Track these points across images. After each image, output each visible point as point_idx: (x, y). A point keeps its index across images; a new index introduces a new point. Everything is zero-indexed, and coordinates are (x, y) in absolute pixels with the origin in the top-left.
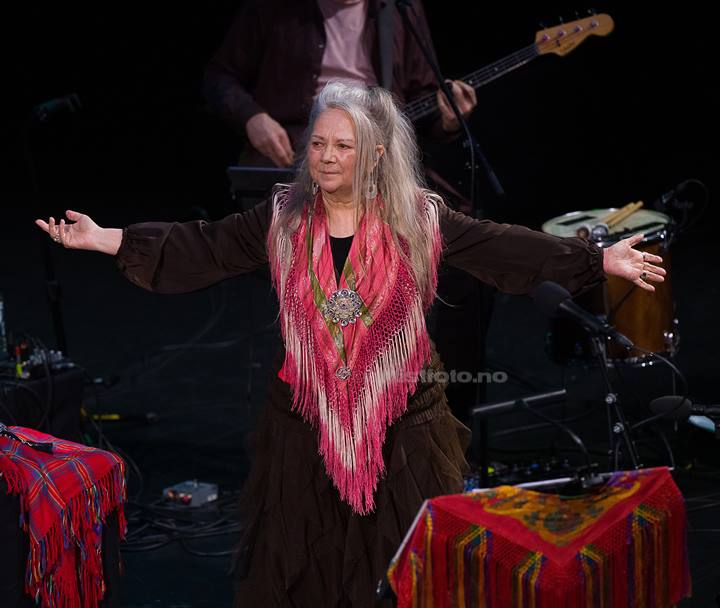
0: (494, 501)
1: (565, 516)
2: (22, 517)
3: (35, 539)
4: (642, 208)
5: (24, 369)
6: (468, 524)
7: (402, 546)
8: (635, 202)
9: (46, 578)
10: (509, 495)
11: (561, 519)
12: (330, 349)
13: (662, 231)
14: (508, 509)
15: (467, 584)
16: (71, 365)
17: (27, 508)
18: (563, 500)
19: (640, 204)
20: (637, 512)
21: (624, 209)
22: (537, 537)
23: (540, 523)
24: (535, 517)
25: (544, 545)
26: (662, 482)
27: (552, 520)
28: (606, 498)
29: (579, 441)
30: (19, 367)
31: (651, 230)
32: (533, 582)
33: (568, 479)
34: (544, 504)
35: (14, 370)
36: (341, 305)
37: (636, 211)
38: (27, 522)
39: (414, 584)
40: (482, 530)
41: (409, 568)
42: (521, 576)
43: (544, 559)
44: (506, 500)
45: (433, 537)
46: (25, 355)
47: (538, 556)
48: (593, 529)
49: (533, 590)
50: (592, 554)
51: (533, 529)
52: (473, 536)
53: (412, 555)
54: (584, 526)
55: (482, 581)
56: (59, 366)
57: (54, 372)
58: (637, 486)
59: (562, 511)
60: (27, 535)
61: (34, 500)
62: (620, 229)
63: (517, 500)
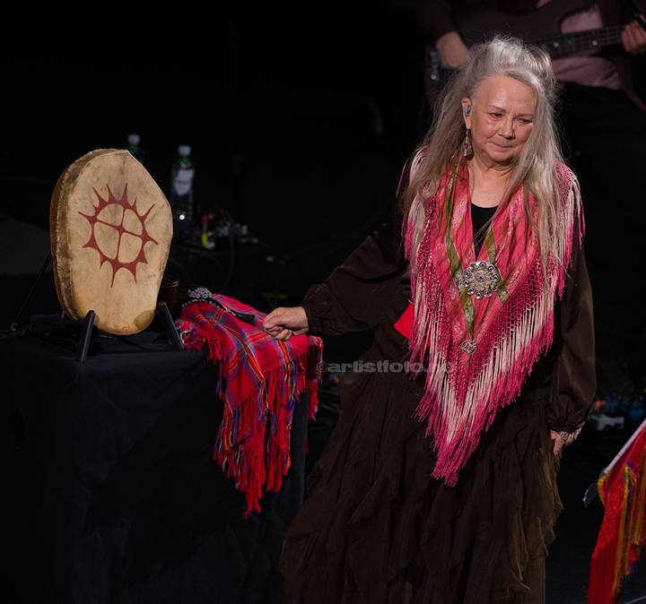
2: (219, 384)
3: (230, 407)
5: (209, 239)
7: (617, 458)
9: (235, 447)
12: (459, 320)
16: (255, 240)
17: (225, 376)
30: (204, 238)
35: (200, 239)
38: (224, 390)
39: (625, 497)
41: (622, 482)
46: (212, 226)
53: (626, 468)
56: (244, 240)
57: (238, 245)
60: (222, 402)
61: (232, 369)
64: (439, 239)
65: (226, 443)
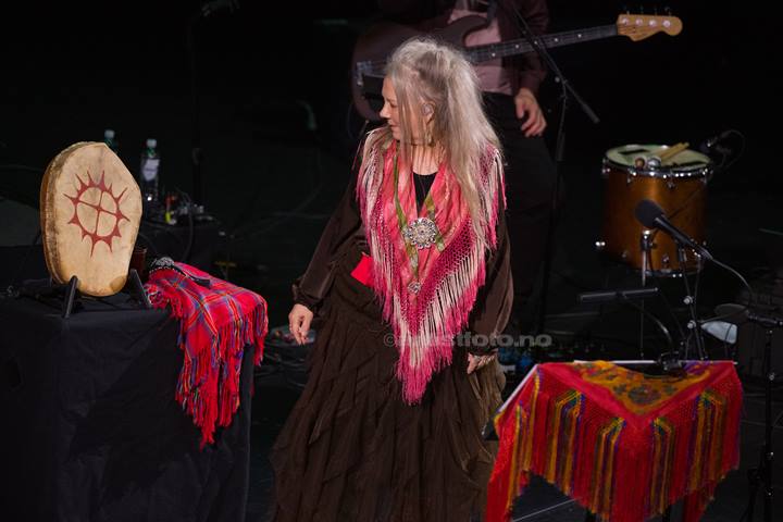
0: (591, 371)
1: (646, 391)
2: (180, 336)
3: (189, 356)
4: (688, 148)
5: (172, 217)
6: (568, 388)
8: (683, 143)
9: (193, 390)
10: (604, 368)
11: (643, 393)
12: (406, 266)
13: (704, 169)
14: (601, 379)
15: (561, 436)
16: (210, 218)
17: (185, 331)
18: (647, 378)
19: (687, 144)
20: (704, 395)
21: (674, 147)
22: (621, 405)
23: (625, 395)
24: (622, 389)
25: (626, 412)
26: (727, 373)
27: (635, 393)
28: (680, 380)
29: (665, 330)
30: (168, 216)
31: (696, 167)
32: (613, 442)
33: (652, 362)
34: (631, 379)
35: (164, 217)
36: (420, 231)
37: (683, 150)
38: (184, 342)
39: (517, 431)
40: (579, 394)
41: (514, 418)
42: (604, 435)
43: (625, 423)
44: (600, 372)
45: (539, 396)
46: (175, 205)
47: (621, 420)
48: (668, 404)
49: (612, 449)
50: (663, 424)
51: (619, 398)
52: (570, 398)
53: (518, 408)
54: (660, 401)
55: (572, 436)
56: (201, 218)
57: (196, 222)
58: (707, 374)
59: (645, 387)
60: (183, 351)
61: (192, 325)
62: (670, 163)
63: (610, 373)
64: (389, 200)
65: (186, 386)
